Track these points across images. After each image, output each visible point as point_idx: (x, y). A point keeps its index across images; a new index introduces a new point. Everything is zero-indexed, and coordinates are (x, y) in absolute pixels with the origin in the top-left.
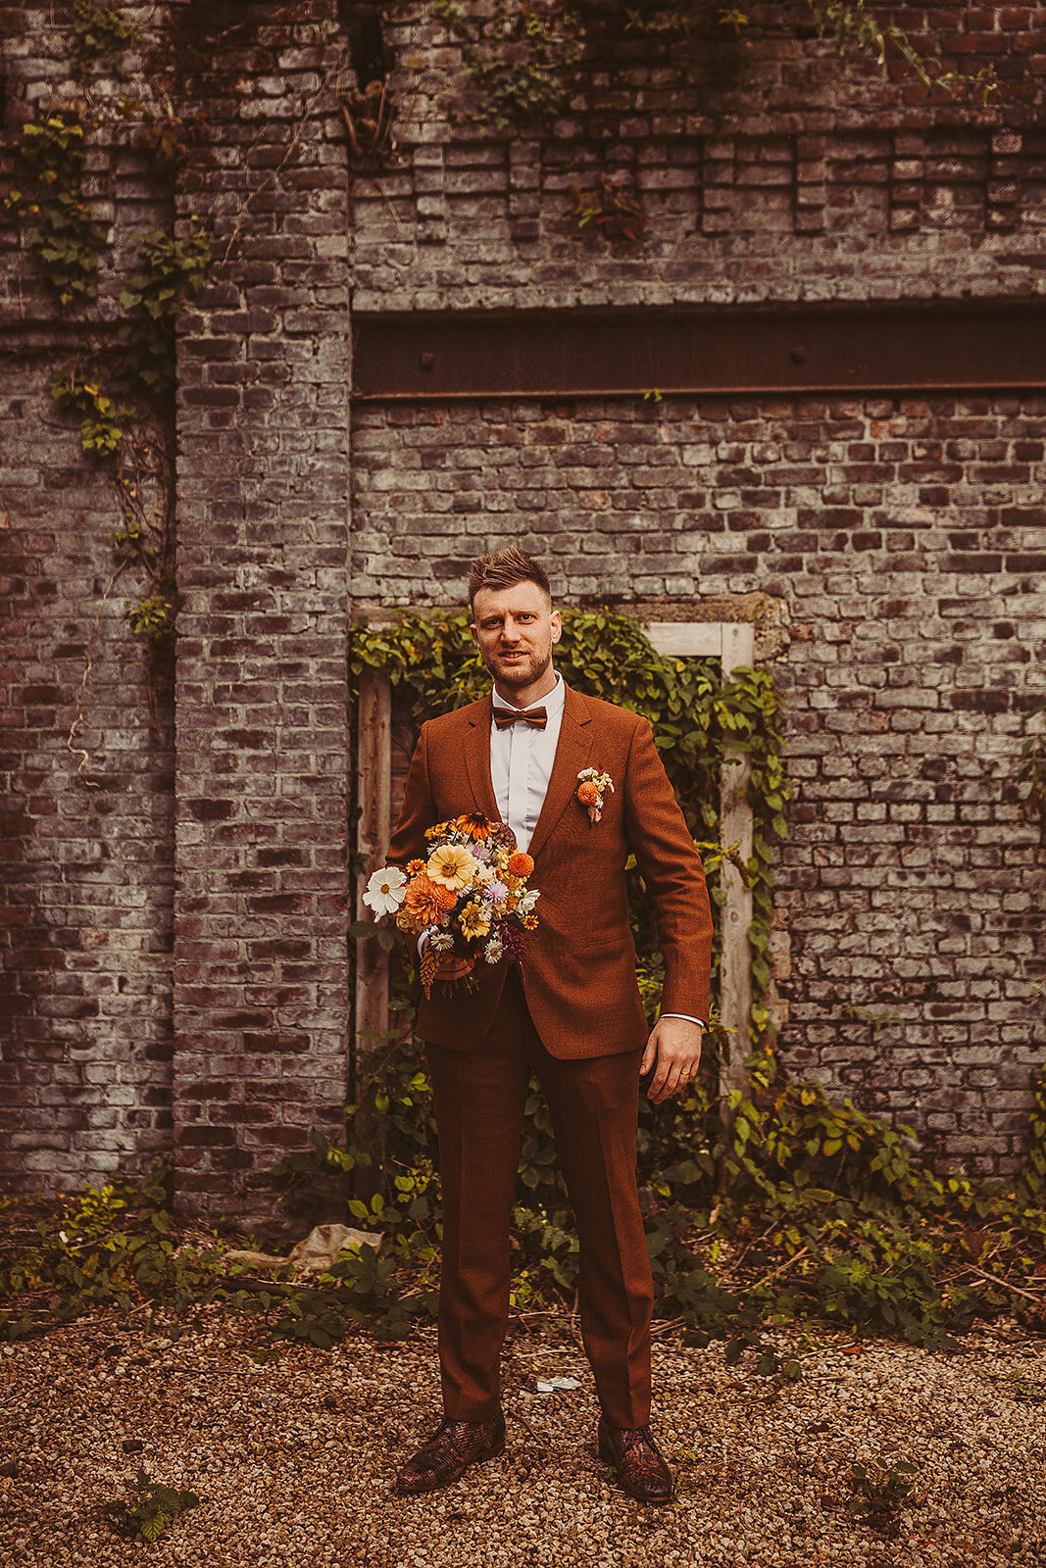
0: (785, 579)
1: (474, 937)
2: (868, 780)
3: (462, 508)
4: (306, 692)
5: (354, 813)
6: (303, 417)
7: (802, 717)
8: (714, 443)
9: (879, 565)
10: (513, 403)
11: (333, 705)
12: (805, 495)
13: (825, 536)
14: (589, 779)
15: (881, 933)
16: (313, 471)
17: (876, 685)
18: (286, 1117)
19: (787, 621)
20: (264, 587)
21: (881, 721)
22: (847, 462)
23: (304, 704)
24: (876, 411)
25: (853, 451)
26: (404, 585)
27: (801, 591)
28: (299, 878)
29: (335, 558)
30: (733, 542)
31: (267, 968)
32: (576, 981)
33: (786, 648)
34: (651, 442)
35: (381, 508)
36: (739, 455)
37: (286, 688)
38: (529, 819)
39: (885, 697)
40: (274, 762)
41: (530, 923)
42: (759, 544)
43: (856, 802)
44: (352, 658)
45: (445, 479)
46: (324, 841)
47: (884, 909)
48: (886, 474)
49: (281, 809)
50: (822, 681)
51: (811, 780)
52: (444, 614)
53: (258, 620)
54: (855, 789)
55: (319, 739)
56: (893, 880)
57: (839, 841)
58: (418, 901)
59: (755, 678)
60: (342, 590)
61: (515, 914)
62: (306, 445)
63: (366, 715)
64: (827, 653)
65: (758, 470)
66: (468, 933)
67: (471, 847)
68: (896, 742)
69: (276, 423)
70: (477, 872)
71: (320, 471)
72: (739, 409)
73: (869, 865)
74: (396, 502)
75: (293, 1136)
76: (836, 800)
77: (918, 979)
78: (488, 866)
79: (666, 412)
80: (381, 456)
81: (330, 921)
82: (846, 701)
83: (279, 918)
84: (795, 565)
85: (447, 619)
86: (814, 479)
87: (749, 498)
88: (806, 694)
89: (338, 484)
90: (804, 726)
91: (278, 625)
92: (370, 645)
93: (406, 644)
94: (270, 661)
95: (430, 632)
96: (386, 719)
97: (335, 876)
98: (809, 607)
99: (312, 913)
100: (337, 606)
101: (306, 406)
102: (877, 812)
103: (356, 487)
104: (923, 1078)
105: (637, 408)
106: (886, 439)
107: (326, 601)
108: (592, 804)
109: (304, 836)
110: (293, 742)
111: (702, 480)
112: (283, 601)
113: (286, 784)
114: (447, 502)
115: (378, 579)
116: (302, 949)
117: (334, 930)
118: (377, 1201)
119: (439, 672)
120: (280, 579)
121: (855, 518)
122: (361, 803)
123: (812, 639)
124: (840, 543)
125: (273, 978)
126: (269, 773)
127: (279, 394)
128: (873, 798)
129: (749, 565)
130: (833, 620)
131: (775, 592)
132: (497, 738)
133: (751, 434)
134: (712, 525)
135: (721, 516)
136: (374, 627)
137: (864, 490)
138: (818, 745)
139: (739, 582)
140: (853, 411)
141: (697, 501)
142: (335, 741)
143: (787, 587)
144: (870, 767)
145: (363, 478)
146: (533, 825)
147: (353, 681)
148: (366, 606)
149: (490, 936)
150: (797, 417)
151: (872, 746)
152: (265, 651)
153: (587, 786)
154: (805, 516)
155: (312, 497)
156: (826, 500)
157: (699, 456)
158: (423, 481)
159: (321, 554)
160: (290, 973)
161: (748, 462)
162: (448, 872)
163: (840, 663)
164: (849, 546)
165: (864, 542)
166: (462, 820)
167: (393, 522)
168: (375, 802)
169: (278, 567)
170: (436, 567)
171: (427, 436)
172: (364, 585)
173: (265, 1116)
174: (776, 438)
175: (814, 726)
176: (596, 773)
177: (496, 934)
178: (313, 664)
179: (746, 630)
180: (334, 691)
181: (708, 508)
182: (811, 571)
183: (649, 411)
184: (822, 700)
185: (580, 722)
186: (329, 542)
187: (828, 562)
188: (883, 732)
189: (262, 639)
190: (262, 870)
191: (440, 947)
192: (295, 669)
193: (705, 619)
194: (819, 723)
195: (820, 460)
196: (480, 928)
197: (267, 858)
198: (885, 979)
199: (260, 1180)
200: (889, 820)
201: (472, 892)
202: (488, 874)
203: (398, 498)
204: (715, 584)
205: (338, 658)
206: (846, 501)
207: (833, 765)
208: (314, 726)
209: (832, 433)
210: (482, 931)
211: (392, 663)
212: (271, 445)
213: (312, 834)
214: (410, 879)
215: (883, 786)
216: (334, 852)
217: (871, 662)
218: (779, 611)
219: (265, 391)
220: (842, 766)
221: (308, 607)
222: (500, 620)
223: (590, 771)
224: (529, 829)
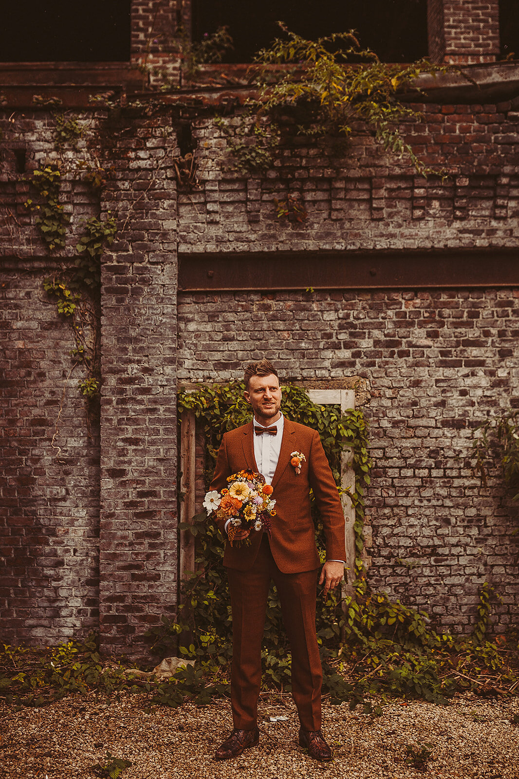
0: (368, 370)
1: (250, 520)
2: (405, 459)
3: (226, 339)
4: (159, 420)
5: (179, 475)
6: (157, 299)
7: (376, 431)
8: (337, 311)
9: (409, 364)
10: (248, 293)
11: (170, 426)
12: (377, 333)
13: (386, 351)
14: (296, 456)
15: (412, 526)
16: (162, 324)
17: (408, 417)
18: (150, 610)
19: (369, 389)
20: (140, 374)
21: (411, 433)
22: (395, 319)
23: (158, 426)
24: (407, 297)
25: (397, 314)
26: (201, 373)
27: (375, 375)
28: (156, 503)
29: (171, 361)
30: (345, 354)
31: (141, 544)
32: (291, 540)
33: (369, 400)
34: (309, 310)
35: (190, 339)
36: (347, 316)
37: (150, 419)
38: (271, 473)
39: (412, 422)
40: (145, 452)
42: (357, 355)
43: (400, 468)
44: (179, 405)
45: (219, 326)
46: (167, 486)
47: (413, 516)
48: (412, 324)
49: (148, 472)
50: (385, 415)
51: (380, 459)
52: (219, 386)
53: (137, 388)
54: (400, 463)
55: (164, 441)
56: (417, 503)
57: (393, 486)
59: (356, 414)
60: (174, 375)
61: (266, 510)
62: (158, 311)
63: (184, 431)
64: (387, 403)
65: (356, 322)
66: (247, 518)
67: (247, 483)
68: (417, 442)
69: (145, 302)
70: (250, 493)
71: (165, 323)
72: (347, 296)
73: (406, 496)
74: (197, 336)
75: (154, 619)
76: (391, 467)
77: (428, 547)
78: (254, 490)
79: (315, 297)
80: (190, 316)
81: (169, 522)
82: (395, 424)
83: (147, 521)
84: (373, 364)
85: (220, 388)
86: (380, 326)
87: (352, 335)
88: (378, 421)
89: (172, 328)
90: (377, 435)
91: (146, 391)
92: (187, 399)
93: (203, 399)
94: (143, 407)
95: (213, 394)
96: (193, 433)
97: (171, 502)
98: (379, 382)
99: (162, 519)
100: (172, 383)
101: (158, 294)
102: (409, 472)
103: (180, 330)
104: (431, 591)
105: (303, 295)
106: (411, 309)
107: (167, 380)
108: (297, 466)
109: (158, 485)
110: (153, 443)
111: (332, 327)
112: (148, 380)
113: (150, 461)
114: (219, 336)
115: (189, 370)
116: (157, 535)
117: (171, 526)
118: (192, 647)
119: (217, 412)
120: (146, 370)
121: (398, 344)
122: (182, 470)
123: (380, 397)
124: (392, 354)
125: (144, 548)
126: (142, 457)
127: (146, 289)
128: (407, 467)
129: (353, 364)
130: (389, 388)
131: (364, 376)
132: (256, 439)
133: (353, 307)
134: (336, 347)
135: (340, 343)
136: (188, 392)
137: (402, 331)
138: (383, 443)
139: (348, 371)
140: (395, 296)
141: (330, 336)
142: (171, 442)
143: (369, 374)
144: (406, 453)
145: (182, 326)
146: (273, 475)
147: (179, 415)
148: (183, 382)
149: (256, 519)
150: (373, 299)
151: (407, 443)
152: (140, 402)
153: (295, 459)
154: (377, 343)
155: (161, 334)
156: (386, 336)
157: (330, 316)
158: (209, 327)
159: (165, 359)
160: (152, 546)
161: (351, 319)
162: (238, 493)
163: (393, 407)
164: (396, 356)
165: (402, 354)
167: (195, 345)
168: (188, 469)
169: (146, 365)
170: (215, 365)
171: (211, 307)
172: (183, 373)
173: (140, 610)
174: (364, 308)
175: (381, 435)
176: (298, 453)
177: (259, 519)
178: (161, 408)
179: (352, 393)
180: (171, 420)
181: (334, 339)
182: (379, 367)
183: (308, 297)
184: (385, 423)
185: (291, 432)
186: (168, 354)
187: (387, 363)
188: (412, 437)
189: (139, 397)
190: (139, 500)
191: (235, 525)
192: (153, 411)
193: (333, 388)
194: (383, 434)
195: (383, 318)
197: (141, 494)
198: (414, 547)
199: (139, 639)
200: (414, 476)
201: (248, 501)
202: (254, 494)
203: (198, 335)
204: (337, 372)
205: (173, 405)
206: (394, 336)
207: (390, 452)
208: (162, 436)
209: (388, 306)
210: (253, 517)
211: (196, 407)
212: (143, 311)
213: (161, 484)
214: (222, 496)
215: (412, 461)
216: (171, 491)
217: (406, 407)
218: (366, 384)
219: (140, 288)
220: (394, 452)
221: (159, 383)
222: (263, 389)
223: (296, 453)
224: (271, 477)
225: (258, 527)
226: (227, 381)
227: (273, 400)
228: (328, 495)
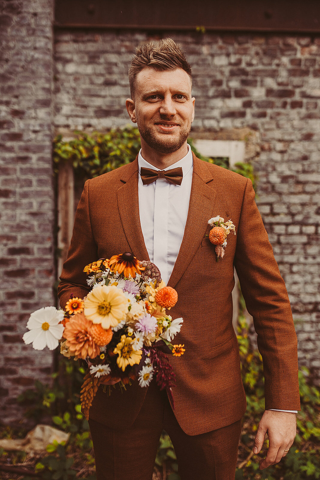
0: (259, 122)
1: (129, 366)
2: (293, 215)
3: (108, 84)
4: (31, 170)
5: (56, 229)
6: (28, 30)
7: (264, 186)
8: (228, 55)
9: (302, 116)
10: (133, 31)
11: (45, 177)
12: (270, 82)
13: (278, 102)
14: (217, 224)
15: (295, 283)
16: (33, 60)
17: (298, 172)
18: (24, 372)
19: (259, 141)
20: (9, 118)
21: (299, 188)
22: (289, 66)
23: (30, 176)
24: (304, 42)
25: (292, 61)
26: (80, 121)
27: (266, 127)
28: (29, 261)
29: (45, 103)
30: (235, 103)
31: (13, 304)
32: (202, 376)
33: (258, 154)
34: (198, 53)
35: (69, 82)
36: (239, 62)
37: (21, 169)
38: (170, 255)
39: (302, 177)
40: (16, 205)
41: (178, 351)
42: (247, 104)
43: (287, 225)
44: (54, 154)
45: (100, 69)
46: (41, 243)
47: (298, 273)
48: (306, 73)
49: (19, 228)
50: (274, 169)
51: (267, 215)
52: (99, 134)
53: (7, 135)
54: (288, 219)
55: (38, 194)
56: (302, 260)
57: (279, 242)
58: (77, 338)
59: (246, 167)
60: (48, 120)
61: (163, 342)
62: (29, 45)
63: (62, 182)
64: (276, 157)
65: (249, 69)
66: (122, 363)
67: (122, 283)
68: (305, 198)
69: (14, 33)
70: (129, 309)
71: (37, 60)
72: (241, 39)
73: (292, 253)
74: (76, 79)
75: (28, 381)
76: (278, 224)
77: (310, 303)
78: (138, 299)
79: (206, 39)
80: (68, 56)
81: (44, 281)
82: (285, 179)
83: (19, 280)
84: (263, 115)
85: (101, 137)
86: (273, 74)
87: (244, 83)
88: (267, 176)
89: (47, 66)
90: (265, 190)
91: (16, 137)
92: (63, 148)
93: (81, 148)
94: (12, 155)
95: (93, 142)
96: (71, 184)
97: (46, 260)
98: (270, 135)
99: (36, 278)
100: (46, 128)
101: (29, 25)
102: (295, 229)
103: (56, 72)
104: (310, 346)
105: (193, 37)
106: (307, 56)
107: (41, 125)
108: (220, 244)
109: (30, 241)
110: (25, 195)
111: (222, 73)
112: (19, 125)
113: (21, 215)
114: (101, 80)
115: (68, 117)
116: (31, 295)
117: (46, 286)
118: (67, 416)
119: (97, 162)
120: (18, 114)
121: (290, 94)
122: (60, 223)
123: (270, 150)
124: (284, 105)
125: (17, 308)
126: (13, 210)
127: (15, 18)
128: (294, 223)
129: (242, 115)
130: (280, 141)
131: (254, 128)
132: (143, 191)
133: (245, 52)
134: (226, 95)
135: (230, 92)
136: (65, 140)
137: (296, 80)
138: (271, 198)
139: (238, 122)
140: (292, 41)
141: (219, 83)
142: (45, 195)
143: (259, 126)
144: (294, 209)
145: (60, 67)
146: (174, 259)
147: (55, 166)
148: (62, 130)
149: (142, 363)
150: (267, 43)
151: (296, 199)
152: (10, 150)
153: (216, 230)
154: (269, 92)
155: (33, 72)
156: (279, 84)
157: (221, 61)
158: (89, 69)
159: (38, 101)
160: (25, 306)
161: (243, 65)
162: (103, 311)
163: (282, 161)
164: (288, 107)
165: (296, 105)
166: (114, 260)
167: (74, 89)
168: (66, 224)
169: (16, 107)
170: (96, 112)
171: (91, 47)
172: (60, 120)
173: (14, 372)
174: (257, 54)
175: (270, 190)
176: (223, 220)
177: (148, 361)
178: (34, 157)
179: (241, 145)
180: (45, 171)
181: (224, 87)
182: (271, 118)
183: (198, 37)
184: (274, 178)
185: (206, 180)
186: (42, 95)
187: (278, 114)
188: (300, 193)
189: (9, 144)
190: (10, 257)
191: (98, 375)
192: (25, 159)
193: (222, 139)
194: (271, 189)
195: (278, 65)
196: (133, 356)
197: (13, 251)
198: (296, 304)
199: (13, 401)
200: (301, 233)
201: (126, 326)
202: (138, 308)
203: (77, 77)
204: (226, 123)
205: (47, 154)
206: (287, 85)
207: (278, 208)
208: (35, 187)
209: (283, 52)
210: (135, 359)
211: (74, 157)
212: (11, 44)
213: (35, 240)
214: (68, 316)
215: (299, 218)
216: (45, 249)
217: (296, 161)
218: (256, 137)
219: (7, 17)
220: (280, 209)
221: (31, 128)
222: (160, 96)
223: (218, 219)
224: (171, 263)
225: (146, 378)
226: (108, 130)
227: (177, 120)
228: (272, 293)
